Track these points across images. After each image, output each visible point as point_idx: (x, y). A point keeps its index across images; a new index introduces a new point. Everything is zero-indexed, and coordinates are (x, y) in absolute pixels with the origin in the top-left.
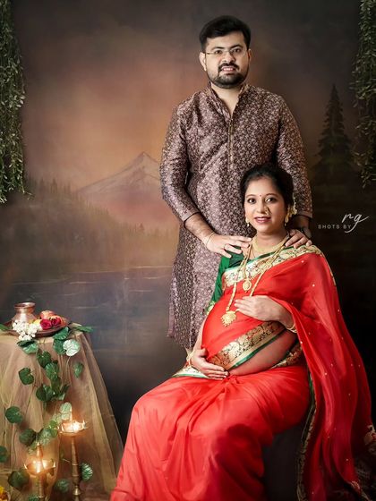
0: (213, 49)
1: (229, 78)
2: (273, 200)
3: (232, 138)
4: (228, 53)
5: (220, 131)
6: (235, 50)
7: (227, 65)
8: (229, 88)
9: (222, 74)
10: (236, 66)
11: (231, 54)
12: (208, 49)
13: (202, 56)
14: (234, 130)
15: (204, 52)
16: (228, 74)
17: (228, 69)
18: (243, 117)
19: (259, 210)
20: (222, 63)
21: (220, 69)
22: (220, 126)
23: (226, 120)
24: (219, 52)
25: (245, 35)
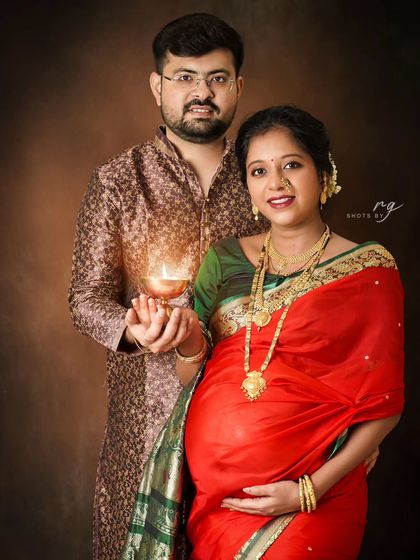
0: (176, 72)
1: (200, 126)
2: (295, 165)
3: (207, 231)
4: (202, 83)
5: (187, 219)
6: (215, 77)
7: (199, 103)
8: (201, 143)
9: (189, 117)
10: (215, 107)
11: (208, 84)
12: (168, 70)
13: (155, 79)
14: (212, 219)
15: (160, 73)
16: (200, 120)
17: (200, 112)
18: (225, 195)
19: (273, 185)
20: (190, 99)
21: (187, 108)
22: (186, 210)
23: (196, 199)
24: (186, 77)
25: (234, 54)
